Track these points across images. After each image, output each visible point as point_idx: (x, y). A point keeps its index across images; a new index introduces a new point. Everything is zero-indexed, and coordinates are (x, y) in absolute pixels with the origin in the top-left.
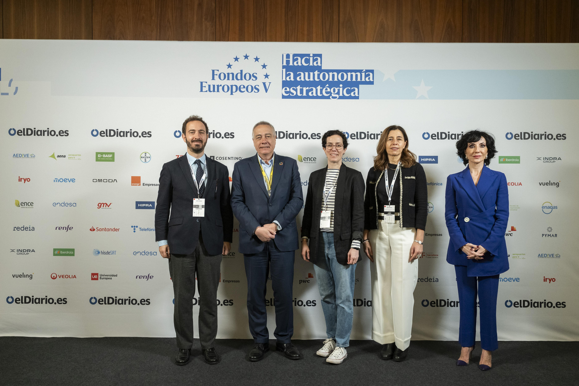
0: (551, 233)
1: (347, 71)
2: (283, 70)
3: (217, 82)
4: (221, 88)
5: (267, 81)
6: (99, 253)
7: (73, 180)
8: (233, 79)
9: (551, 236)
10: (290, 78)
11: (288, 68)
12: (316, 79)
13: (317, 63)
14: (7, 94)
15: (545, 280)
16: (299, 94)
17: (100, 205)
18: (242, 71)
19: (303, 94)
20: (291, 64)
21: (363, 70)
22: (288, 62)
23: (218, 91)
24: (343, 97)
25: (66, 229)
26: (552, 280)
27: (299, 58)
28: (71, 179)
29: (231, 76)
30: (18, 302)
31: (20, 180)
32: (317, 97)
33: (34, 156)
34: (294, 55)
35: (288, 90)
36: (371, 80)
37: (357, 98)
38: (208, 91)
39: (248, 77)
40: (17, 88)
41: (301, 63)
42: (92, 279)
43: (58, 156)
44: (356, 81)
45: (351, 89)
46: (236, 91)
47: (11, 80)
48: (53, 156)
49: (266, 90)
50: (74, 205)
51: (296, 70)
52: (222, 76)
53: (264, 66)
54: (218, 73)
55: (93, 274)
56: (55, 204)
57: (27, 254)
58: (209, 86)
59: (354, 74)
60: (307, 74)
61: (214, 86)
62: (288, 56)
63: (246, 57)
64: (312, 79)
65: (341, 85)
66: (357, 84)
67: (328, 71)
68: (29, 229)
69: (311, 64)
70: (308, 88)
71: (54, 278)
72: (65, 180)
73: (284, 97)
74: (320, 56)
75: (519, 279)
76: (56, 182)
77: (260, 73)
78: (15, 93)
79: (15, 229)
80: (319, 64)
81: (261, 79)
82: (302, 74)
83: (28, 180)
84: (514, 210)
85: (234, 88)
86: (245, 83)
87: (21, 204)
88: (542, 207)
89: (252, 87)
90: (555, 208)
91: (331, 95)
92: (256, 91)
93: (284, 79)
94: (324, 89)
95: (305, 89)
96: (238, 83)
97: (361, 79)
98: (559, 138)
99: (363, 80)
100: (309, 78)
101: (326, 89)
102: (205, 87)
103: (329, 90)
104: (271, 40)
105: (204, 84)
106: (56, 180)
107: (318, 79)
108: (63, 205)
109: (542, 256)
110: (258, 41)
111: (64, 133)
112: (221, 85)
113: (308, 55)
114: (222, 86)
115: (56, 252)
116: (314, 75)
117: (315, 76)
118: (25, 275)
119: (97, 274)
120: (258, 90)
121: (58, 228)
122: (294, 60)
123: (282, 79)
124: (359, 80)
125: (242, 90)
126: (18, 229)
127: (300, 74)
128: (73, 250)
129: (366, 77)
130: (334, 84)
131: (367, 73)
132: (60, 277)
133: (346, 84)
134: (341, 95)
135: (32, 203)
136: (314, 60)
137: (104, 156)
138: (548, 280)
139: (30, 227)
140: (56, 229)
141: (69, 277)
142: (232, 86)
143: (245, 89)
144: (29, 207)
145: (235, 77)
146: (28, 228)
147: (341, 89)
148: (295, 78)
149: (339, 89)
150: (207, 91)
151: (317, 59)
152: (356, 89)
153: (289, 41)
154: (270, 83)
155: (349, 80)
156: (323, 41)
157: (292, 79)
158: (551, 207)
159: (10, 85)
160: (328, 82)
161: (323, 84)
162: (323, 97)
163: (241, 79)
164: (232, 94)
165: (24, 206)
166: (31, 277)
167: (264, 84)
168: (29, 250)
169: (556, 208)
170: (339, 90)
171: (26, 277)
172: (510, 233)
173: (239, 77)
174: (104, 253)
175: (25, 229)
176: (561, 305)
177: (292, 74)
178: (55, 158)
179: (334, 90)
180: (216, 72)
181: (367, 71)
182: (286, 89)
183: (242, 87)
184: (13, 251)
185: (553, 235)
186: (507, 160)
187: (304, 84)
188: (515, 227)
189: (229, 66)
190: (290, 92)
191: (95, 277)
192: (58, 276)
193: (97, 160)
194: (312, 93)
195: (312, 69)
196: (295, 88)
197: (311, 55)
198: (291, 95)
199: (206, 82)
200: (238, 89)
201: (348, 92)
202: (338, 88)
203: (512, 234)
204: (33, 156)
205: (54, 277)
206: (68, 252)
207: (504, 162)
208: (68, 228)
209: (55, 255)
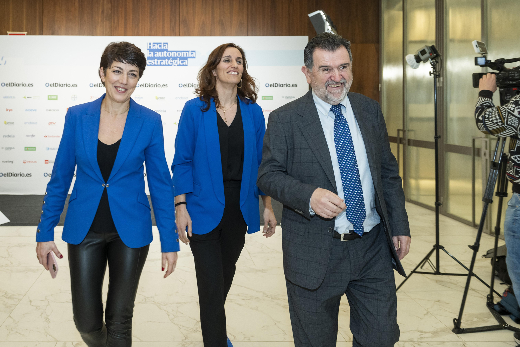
1: (181, 52)
2: (147, 51)
6: (49, 149)
7: (35, 110)
11: (150, 50)
12: (165, 56)
16: (156, 64)
17: (50, 123)
19: (158, 64)
20: (152, 48)
21: (190, 50)
22: (150, 47)
24: (180, 65)
25: (31, 136)
27: (156, 45)
30: (5, 176)
31: (7, 110)
32: (166, 65)
34: (154, 43)
36: (194, 56)
37: (187, 65)
40: (6, 61)
41: (157, 47)
42: (45, 163)
43: (28, 97)
44: (186, 56)
45: (183, 60)
47: (3, 57)
48: (25, 97)
50: (36, 123)
51: (154, 51)
55: (46, 161)
56: (25, 123)
57: (10, 150)
59: (185, 53)
60: (160, 53)
62: (150, 44)
64: (163, 56)
65: (178, 59)
66: (186, 58)
67: (171, 51)
69: (162, 48)
70: (161, 60)
71: (25, 163)
72: (31, 110)
73: (148, 65)
74: (167, 43)
78: (5, 64)
79: (4, 136)
80: (167, 48)
82: (158, 53)
83: (12, 110)
87: (7, 123)
91: (173, 64)
93: (148, 56)
94: (169, 61)
95: (159, 61)
97: (189, 55)
98: (293, 86)
100: (161, 55)
103: (172, 61)
106: (27, 110)
108: (30, 123)
111: (31, 85)
113: (161, 43)
116: (164, 53)
117: (164, 54)
118: (9, 161)
119: (48, 161)
121: (27, 136)
122: (153, 46)
126: (6, 136)
127: (156, 53)
128: (35, 148)
129: (191, 54)
130: (174, 58)
132: (28, 162)
133: (181, 58)
135: (13, 123)
136: (164, 46)
137: (52, 97)
139: (12, 136)
141: (33, 162)
144: (11, 125)
147: (178, 61)
148: (154, 55)
152: (186, 61)
153: (151, 36)
155: (182, 56)
157: (152, 56)
160: (171, 57)
161: (168, 58)
162: (169, 65)
165: (9, 124)
166: (12, 162)
168: (11, 148)
170: (177, 61)
174: (52, 149)
175: (10, 136)
177: (152, 53)
178: (26, 99)
179: (175, 62)
181: (192, 51)
182: (149, 61)
184: (3, 148)
187: (159, 58)
190: (151, 63)
191: (47, 162)
193: (49, 99)
194: (163, 63)
195: (163, 50)
196: (154, 60)
197: (162, 43)
201: (182, 62)
204: (14, 98)
206: (32, 149)
207: (265, 99)
208: (33, 136)
209: (25, 150)
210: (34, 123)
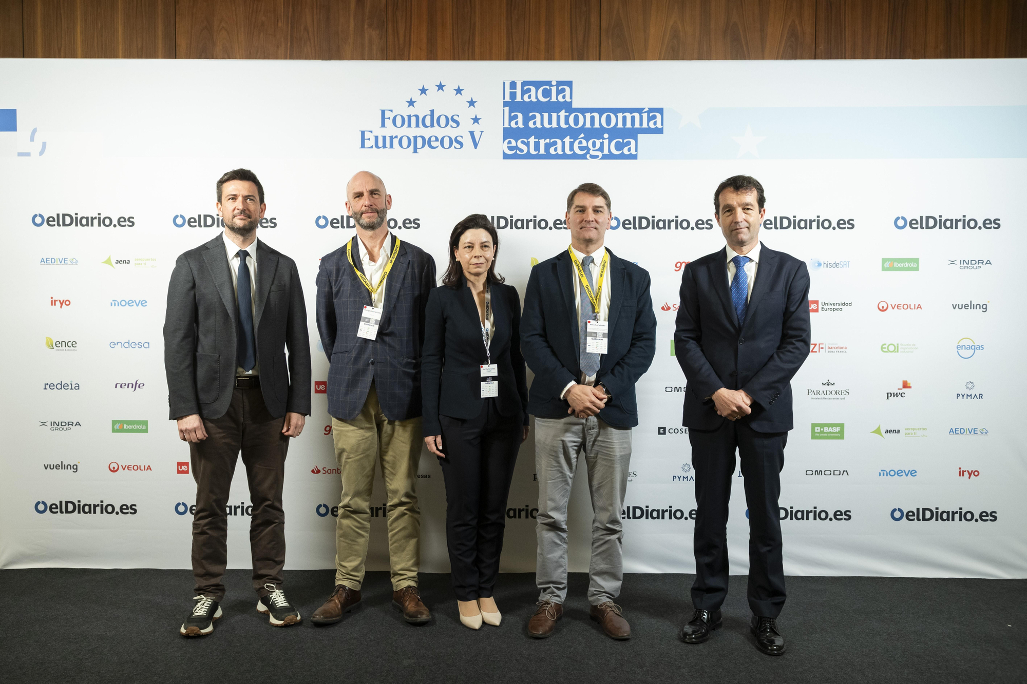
0: (973, 392)
1: (616, 111)
2: (504, 110)
3: (390, 130)
4: (396, 141)
5: (476, 128)
7: (143, 303)
8: (417, 126)
9: (972, 397)
10: (517, 123)
11: (512, 105)
12: (563, 125)
13: (564, 97)
14: (28, 154)
15: (961, 473)
16: (532, 152)
18: (432, 111)
19: (539, 152)
20: (519, 99)
21: (644, 109)
22: (513, 95)
23: (391, 146)
24: (610, 156)
25: (132, 387)
26: (974, 473)
27: (533, 89)
28: (140, 301)
29: (413, 120)
30: (54, 510)
31: (53, 303)
32: (564, 156)
33: (77, 262)
34: (524, 84)
35: (514, 143)
36: (659, 125)
37: (634, 157)
38: (374, 146)
39: (443, 121)
40: (44, 144)
41: (537, 97)
42: (179, 472)
43: (118, 262)
44: (633, 127)
45: (623, 141)
46: (423, 146)
47: (34, 131)
48: (108, 262)
49: (476, 145)
50: (146, 345)
51: (527, 109)
52: (399, 121)
53: (472, 103)
54: (392, 115)
55: (180, 464)
56: (113, 345)
57: (68, 429)
58: (376, 138)
59: (628, 115)
60: (546, 115)
61: (384, 138)
63: (441, 87)
64: (554, 125)
65: (606, 136)
66: (633, 133)
67: (583, 111)
68: (70, 387)
69: (554, 99)
70: (548, 141)
71: (114, 471)
72: (129, 303)
73: (506, 156)
74: (569, 84)
75: (916, 472)
76: (115, 305)
77: (465, 116)
78: (41, 153)
79: (47, 387)
80: (568, 99)
81: (466, 125)
82: (538, 115)
83: (67, 303)
84: (907, 352)
85: (420, 141)
86: (437, 132)
87: (56, 344)
88: (957, 347)
89: (450, 139)
90: (979, 349)
91: (588, 152)
92: (458, 146)
93: (507, 125)
94: (577, 141)
95: (543, 142)
96: (427, 133)
97: (641, 124)
98: (987, 226)
99: (645, 125)
100: (550, 122)
101: (580, 143)
102: (369, 139)
103: (584, 143)
104: (482, 58)
105: (367, 135)
106: (115, 303)
107: (566, 124)
108: (126, 345)
109: (957, 432)
110: (459, 59)
111: (127, 222)
112: (396, 137)
113: (549, 83)
114: (399, 137)
115: (117, 427)
116: (558, 118)
117: (560, 119)
118: (65, 465)
119: (187, 464)
120: (461, 144)
121: (119, 386)
122: (524, 92)
123: (504, 125)
124: (637, 125)
125: (434, 144)
126: (51, 386)
127: (534, 117)
128: (145, 423)
129: (649, 121)
130: (593, 133)
131: (651, 114)
132: (124, 469)
133: (615, 133)
134: (606, 152)
135: (74, 343)
136: (558, 93)
138: (966, 474)
139: (71, 384)
140: (116, 387)
141: (139, 468)
142: (415, 138)
143: (438, 143)
144: (69, 350)
145: (420, 122)
146: (68, 386)
147: (606, 142)
148: (525, 122)
149: (603, 142)
150: (372, 147)
151: (563, 90)
152: (633, 142)
153: (513, 59)
154: (482, 132)
155: (620, 125)
156: (573, 58)
157: (521, 125)
158: (973, 347)
159: (32, 139)
160: (583, 129)
161: (573, 133)
162: (575, 156)
163: (432, 126)
164: (415, 151)
165: (60, 348)
166: (75, 468)
167: (472, 133)
168: (70, 423)
169: (981, 348)
170: (602, 144)
171: (67, 469)
172: (901, 391)
173: (428, 122)
175: (64, 386)
176: (989, 516)
177: (520, 116)
178: (112, 266)
179: (594, 144)
180: (387, 114)
181: (651, 110)
182: (510, 142)
183: (433, 139)
184: (44, 424)
185: (975, 395)
186: (896, 264)
187: (541, 133)
188: (909, 382)
189: (411, 103)
190: (516, 148)
191: (184, 468)
192: (120, 467)
194: (556, 150)
195: (556, 107)
196: (526, 140)
197: (554, 83)
198: (518, 152)
199: (371, 132)
200: (427, 142)
201: (619, 147)
202: (601, 140)
203: (904, 394)
204: (75, 262)
205: (114, 468)
206: (136, 427)
207: (892, 268)
208: (136, 386)
209: (114, 431)
210: (140, 345)
